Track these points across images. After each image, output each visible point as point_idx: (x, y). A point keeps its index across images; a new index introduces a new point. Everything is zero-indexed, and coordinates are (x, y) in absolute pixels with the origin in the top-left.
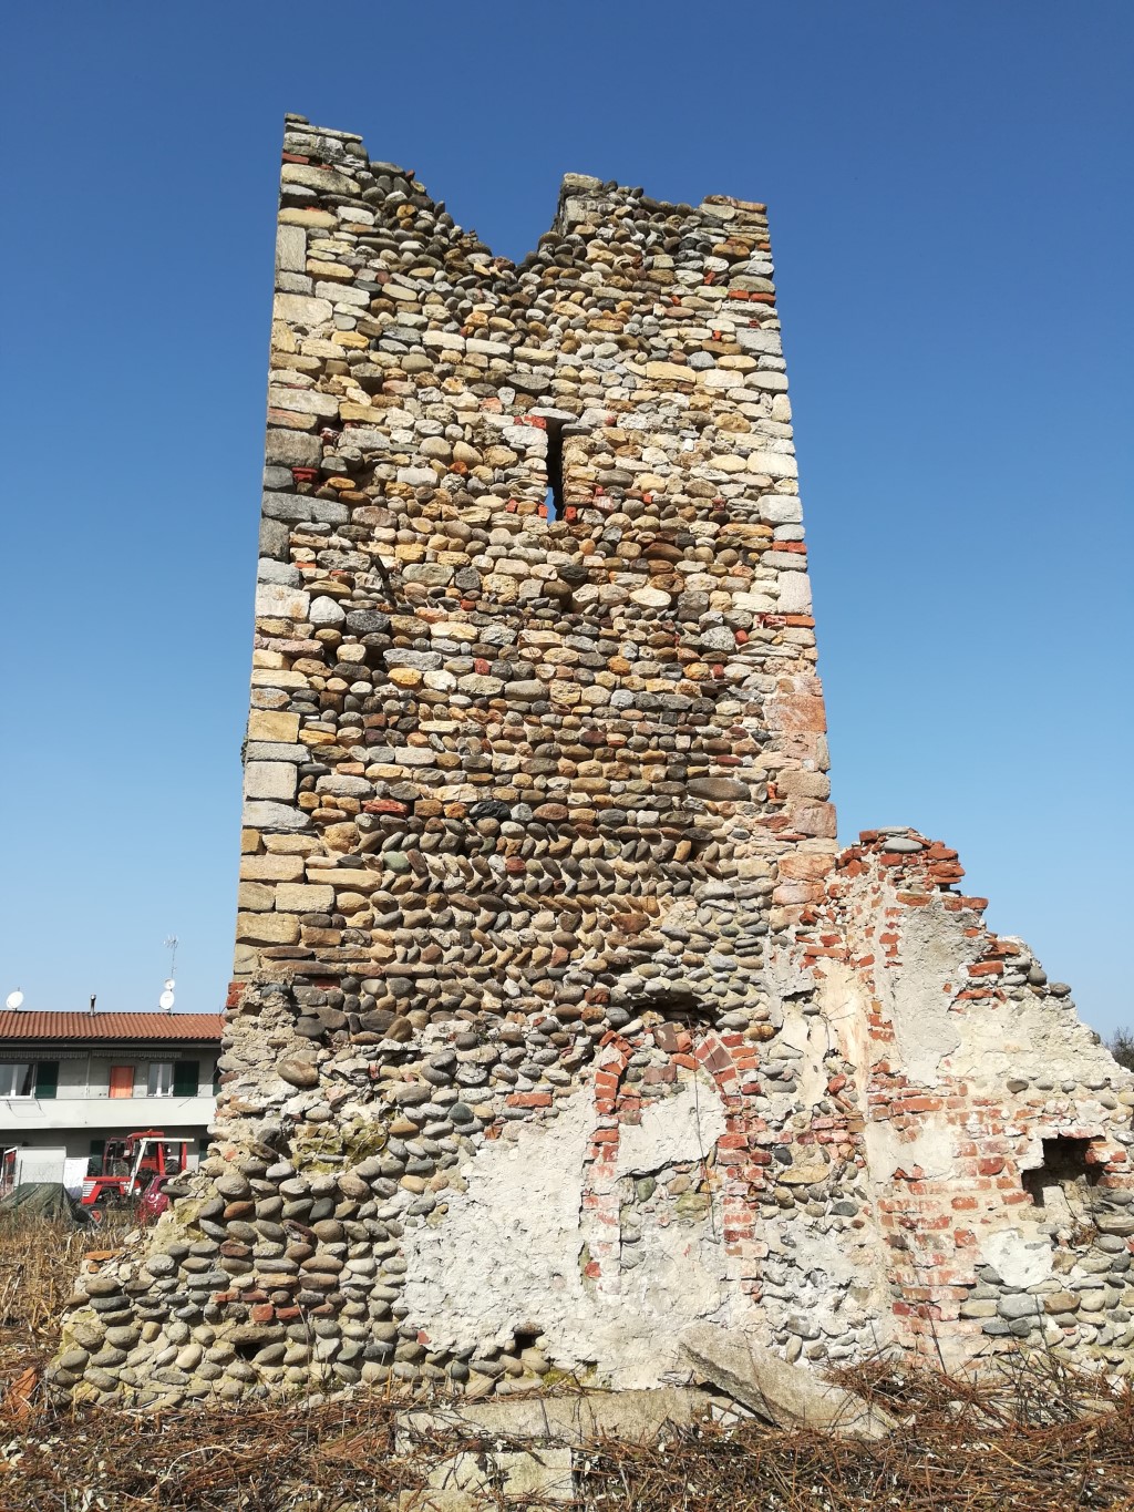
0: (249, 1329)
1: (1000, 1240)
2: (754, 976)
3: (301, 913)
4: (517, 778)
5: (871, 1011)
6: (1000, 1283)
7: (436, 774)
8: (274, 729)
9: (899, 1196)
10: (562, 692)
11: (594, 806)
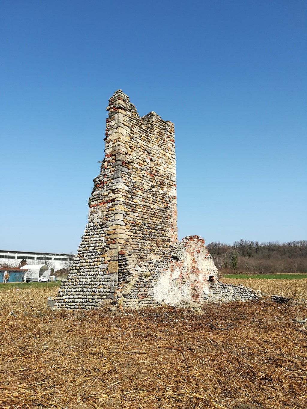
0: (140, 300)
1: (205, 288)
2: (183, 254)
3: (124, 239)
4: (147, 219)
5: (192, 259)
6: (205, 293)
7: (138, 218)
8: (121, 208)
9: (195, 283)
10: (152, 206)
11: (155, 225)
